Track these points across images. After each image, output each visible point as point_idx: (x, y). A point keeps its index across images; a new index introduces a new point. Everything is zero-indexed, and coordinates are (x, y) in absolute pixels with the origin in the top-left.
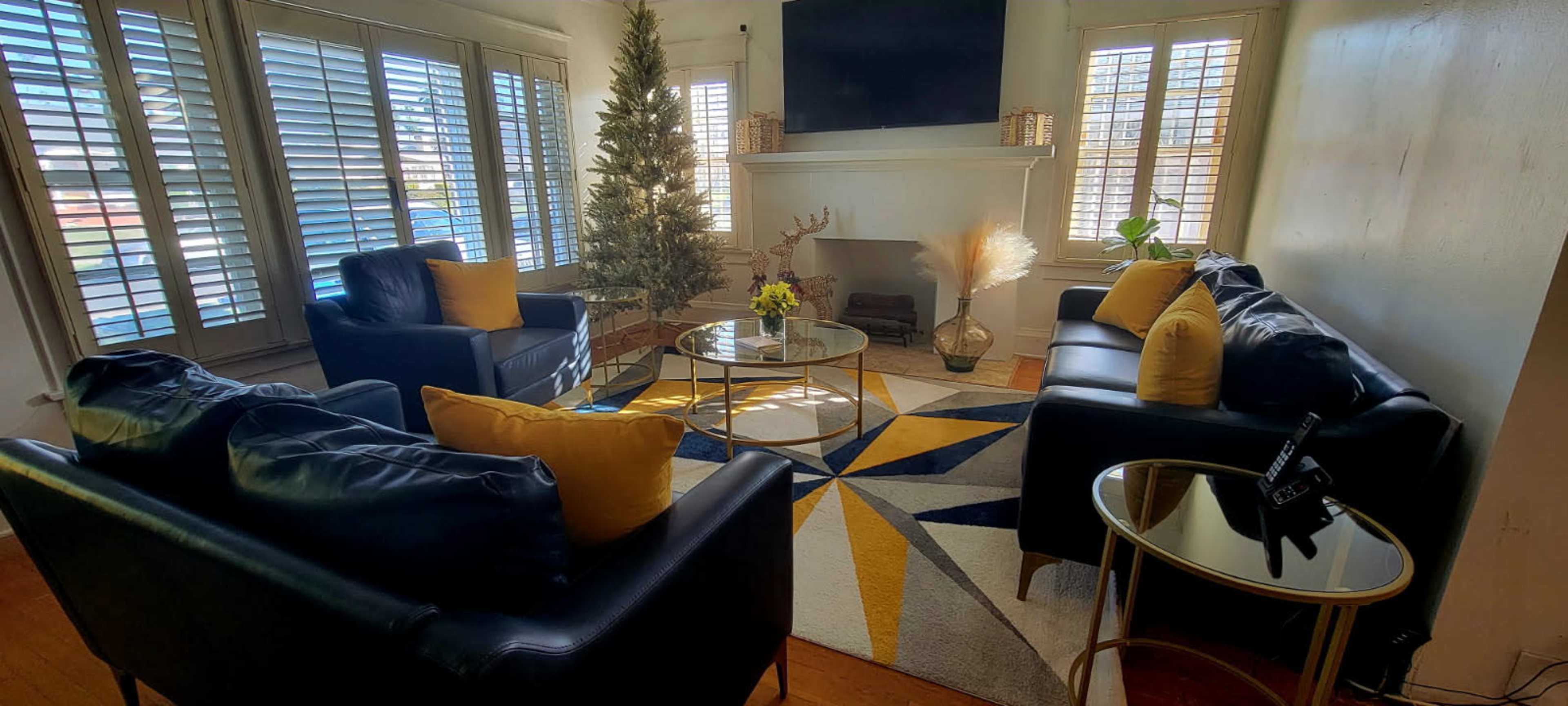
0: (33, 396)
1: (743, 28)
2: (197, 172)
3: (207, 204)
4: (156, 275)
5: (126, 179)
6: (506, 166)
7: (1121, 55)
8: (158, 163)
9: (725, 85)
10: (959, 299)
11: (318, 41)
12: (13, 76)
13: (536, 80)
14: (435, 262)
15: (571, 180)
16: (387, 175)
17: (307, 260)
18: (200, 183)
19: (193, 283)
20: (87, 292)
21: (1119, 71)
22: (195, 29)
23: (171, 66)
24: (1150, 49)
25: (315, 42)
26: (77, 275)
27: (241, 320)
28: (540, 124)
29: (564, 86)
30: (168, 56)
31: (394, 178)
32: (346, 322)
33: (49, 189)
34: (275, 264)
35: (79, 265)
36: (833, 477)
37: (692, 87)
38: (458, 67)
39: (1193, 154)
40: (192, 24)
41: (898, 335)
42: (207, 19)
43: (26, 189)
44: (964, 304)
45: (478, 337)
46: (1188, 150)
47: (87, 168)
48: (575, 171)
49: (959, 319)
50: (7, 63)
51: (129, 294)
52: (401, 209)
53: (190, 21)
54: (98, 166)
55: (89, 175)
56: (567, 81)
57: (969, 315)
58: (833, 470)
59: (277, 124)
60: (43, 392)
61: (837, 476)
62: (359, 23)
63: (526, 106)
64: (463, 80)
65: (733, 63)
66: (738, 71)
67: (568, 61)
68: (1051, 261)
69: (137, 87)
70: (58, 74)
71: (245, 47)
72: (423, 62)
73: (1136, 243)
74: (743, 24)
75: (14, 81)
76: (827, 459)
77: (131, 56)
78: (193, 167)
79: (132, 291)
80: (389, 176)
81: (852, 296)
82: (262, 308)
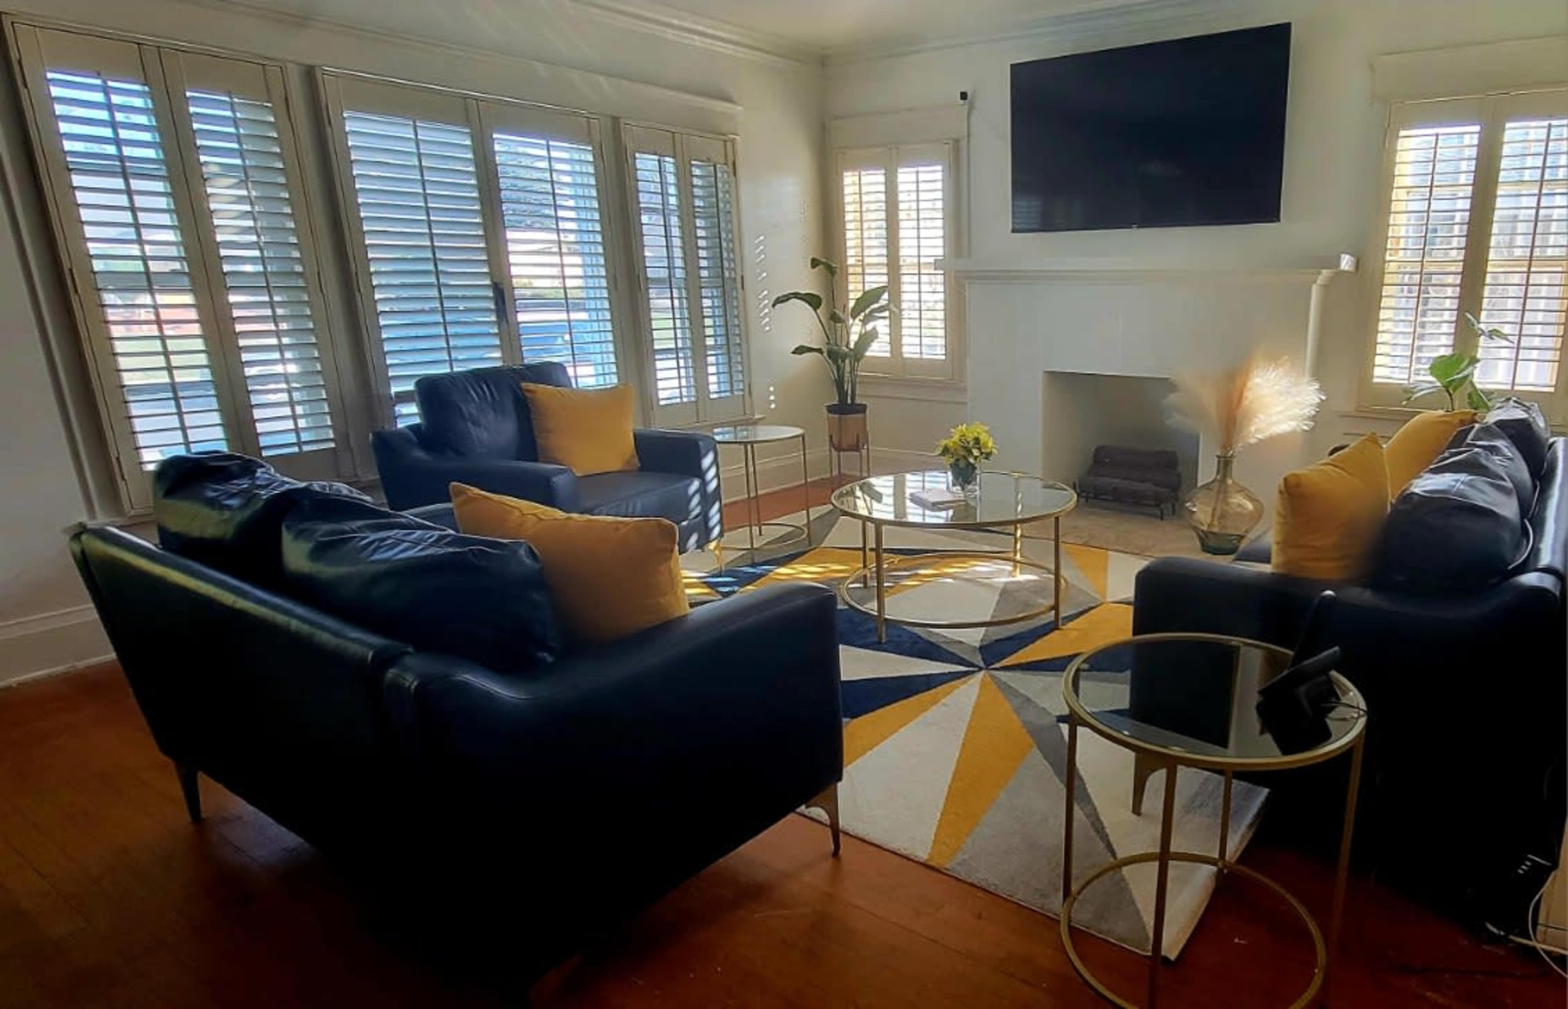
0: (70, 524)
1: (964, 96)
2: (265, 274)
3: (274, 311)
4: (212, 392)
5: (186, 281)
6: (648, 270)
7: (1437, 135)
8: (221, 264)
9: (939, 168)
10: (1218, 457)
11: (414, 122)
12: (71, 167)
13: (693, 162)
14: (531, 386)
15: (736, 289)
16: (492, 280)
17: (388, 380)
18: (267, 287)
19: (253, 403)
20: (135, 410)
21: (1435, 157)
22: (273, 111)
23: (241, 154)
24: (1477, 128)
25: (411, 123)
26: (125, 389)
27: (306, 448)
28: (695, 217)
29: (731, 170)
30: (240, 143)
31: (502, 284)
32: (419, 454)
33: (101, 292)
34: (349, 383)
35: (128, 379)
36: (981, 669)
37: (900, 170)
38: (590, 148)
39: (1533, 269)
40: (269, 105)
41: (1153, 503)
42: (286, 99)
43: (76, 291)
44: (1225, 464)
45: (560, 477)
46: (1526, 263)
47: (142, 269)
48: (742, 278)
49: (1217, 484)
50: (66, 153)
51: (180, 414)
52: (507, 322)
53: (268, 102)
54: (154, 266)
55: (144, 276)
56: (734, 164)
57: (1231, 478)
58: (985, 663)
59: (362, 219)
60: (80, 520)
61: (987, 669)
62: (466, 97)
63: (679, 196)
64: (594, 163)
65: (950, 142)
66: (957, 150)
67: (738, 138)
68: (1349, 408)
69: (203, 177)
70: (118, 163)
71: (328, 130)
72: (543, 142)
73: (1449, 388)
74: (964, 90)
75: (73, 172)
76: (982, 649)
77: (199, 142)
78: (260, 268)
79: (184, 410)
80: (495, 280)
81: (1098, 450)
82: (332, 436)
